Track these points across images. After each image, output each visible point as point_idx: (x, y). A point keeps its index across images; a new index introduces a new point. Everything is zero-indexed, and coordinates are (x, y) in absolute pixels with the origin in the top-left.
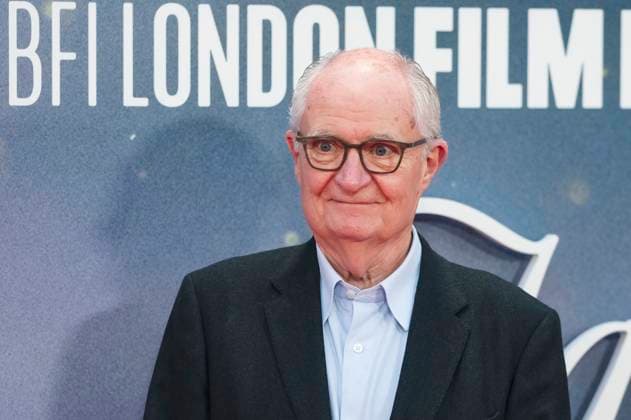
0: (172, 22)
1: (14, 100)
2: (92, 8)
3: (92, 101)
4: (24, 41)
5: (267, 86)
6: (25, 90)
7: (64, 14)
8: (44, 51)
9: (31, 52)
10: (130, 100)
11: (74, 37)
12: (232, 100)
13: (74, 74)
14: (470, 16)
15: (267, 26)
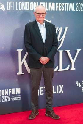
0: (20, 3)
1: (8, 10)
2: (14, 2)
3: (14, 10)
4: (8, 5)
5: (28, 9)
6: (8, 9)
7: (12, 3)
8: (10, 6)
9: (9, 6)
10: (17, 10)
11: (12, 5)
12: (25, 10)
13: (12, 8)
14: (44, 3)
15: (28, 4)
